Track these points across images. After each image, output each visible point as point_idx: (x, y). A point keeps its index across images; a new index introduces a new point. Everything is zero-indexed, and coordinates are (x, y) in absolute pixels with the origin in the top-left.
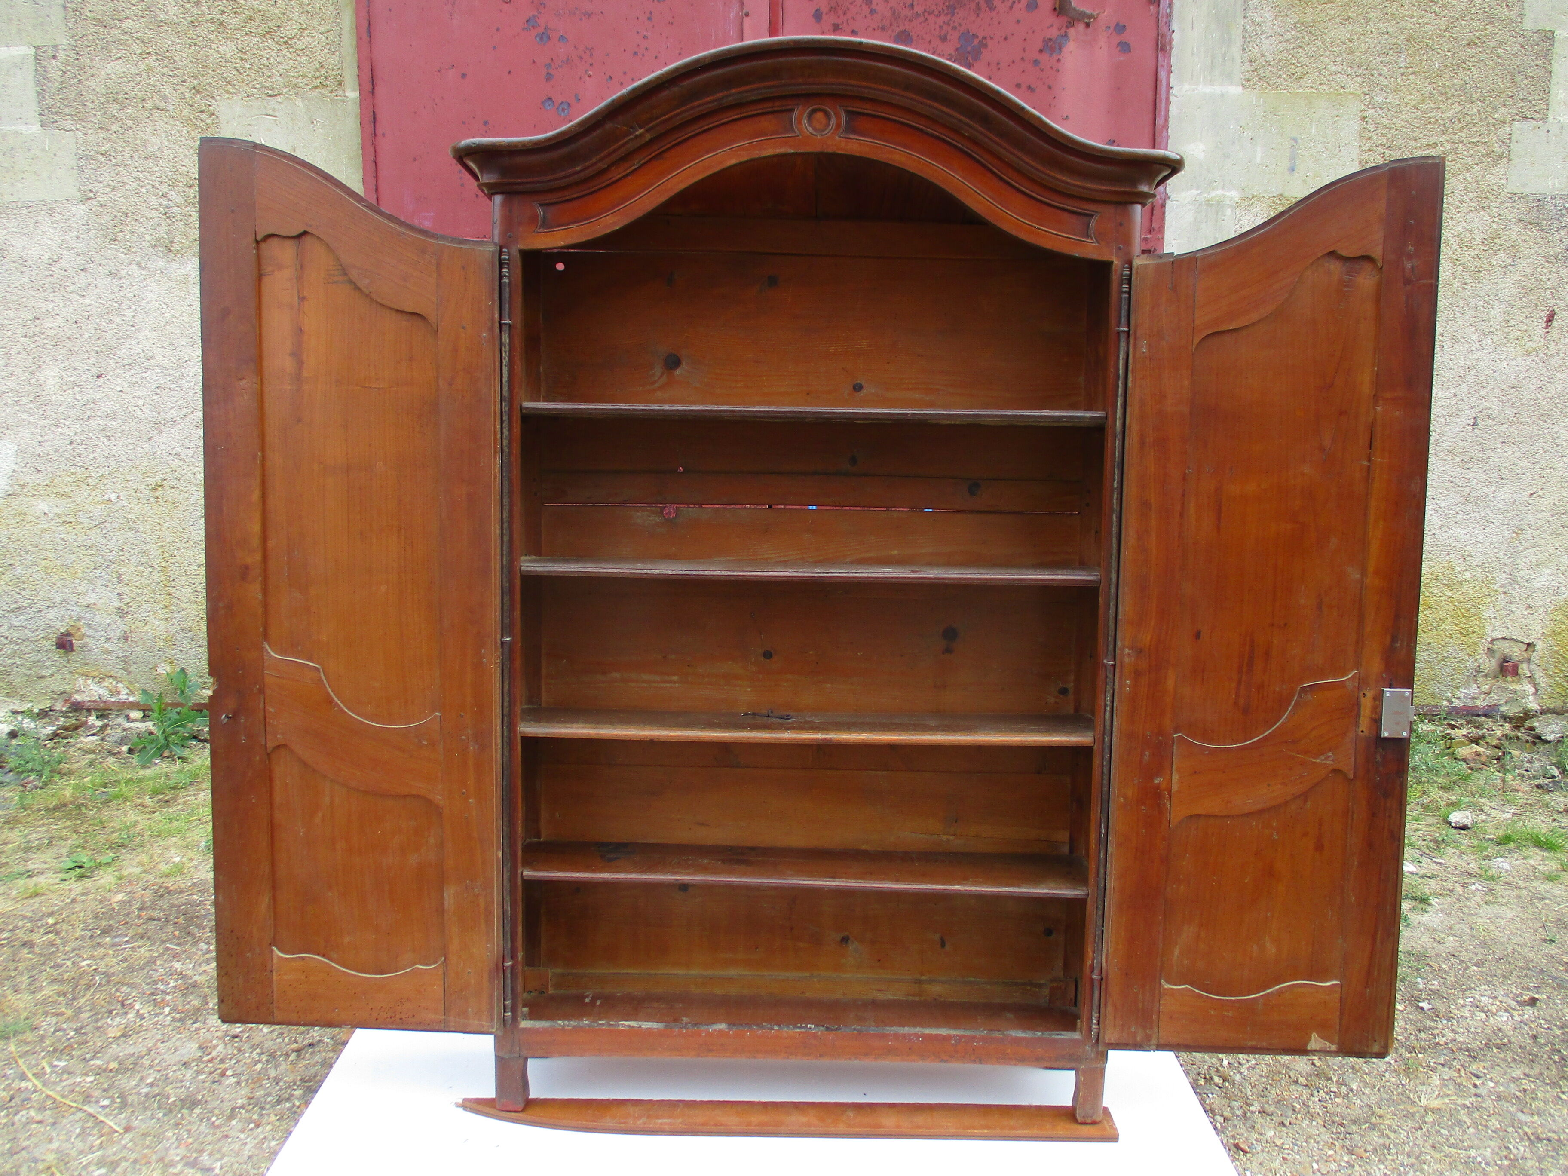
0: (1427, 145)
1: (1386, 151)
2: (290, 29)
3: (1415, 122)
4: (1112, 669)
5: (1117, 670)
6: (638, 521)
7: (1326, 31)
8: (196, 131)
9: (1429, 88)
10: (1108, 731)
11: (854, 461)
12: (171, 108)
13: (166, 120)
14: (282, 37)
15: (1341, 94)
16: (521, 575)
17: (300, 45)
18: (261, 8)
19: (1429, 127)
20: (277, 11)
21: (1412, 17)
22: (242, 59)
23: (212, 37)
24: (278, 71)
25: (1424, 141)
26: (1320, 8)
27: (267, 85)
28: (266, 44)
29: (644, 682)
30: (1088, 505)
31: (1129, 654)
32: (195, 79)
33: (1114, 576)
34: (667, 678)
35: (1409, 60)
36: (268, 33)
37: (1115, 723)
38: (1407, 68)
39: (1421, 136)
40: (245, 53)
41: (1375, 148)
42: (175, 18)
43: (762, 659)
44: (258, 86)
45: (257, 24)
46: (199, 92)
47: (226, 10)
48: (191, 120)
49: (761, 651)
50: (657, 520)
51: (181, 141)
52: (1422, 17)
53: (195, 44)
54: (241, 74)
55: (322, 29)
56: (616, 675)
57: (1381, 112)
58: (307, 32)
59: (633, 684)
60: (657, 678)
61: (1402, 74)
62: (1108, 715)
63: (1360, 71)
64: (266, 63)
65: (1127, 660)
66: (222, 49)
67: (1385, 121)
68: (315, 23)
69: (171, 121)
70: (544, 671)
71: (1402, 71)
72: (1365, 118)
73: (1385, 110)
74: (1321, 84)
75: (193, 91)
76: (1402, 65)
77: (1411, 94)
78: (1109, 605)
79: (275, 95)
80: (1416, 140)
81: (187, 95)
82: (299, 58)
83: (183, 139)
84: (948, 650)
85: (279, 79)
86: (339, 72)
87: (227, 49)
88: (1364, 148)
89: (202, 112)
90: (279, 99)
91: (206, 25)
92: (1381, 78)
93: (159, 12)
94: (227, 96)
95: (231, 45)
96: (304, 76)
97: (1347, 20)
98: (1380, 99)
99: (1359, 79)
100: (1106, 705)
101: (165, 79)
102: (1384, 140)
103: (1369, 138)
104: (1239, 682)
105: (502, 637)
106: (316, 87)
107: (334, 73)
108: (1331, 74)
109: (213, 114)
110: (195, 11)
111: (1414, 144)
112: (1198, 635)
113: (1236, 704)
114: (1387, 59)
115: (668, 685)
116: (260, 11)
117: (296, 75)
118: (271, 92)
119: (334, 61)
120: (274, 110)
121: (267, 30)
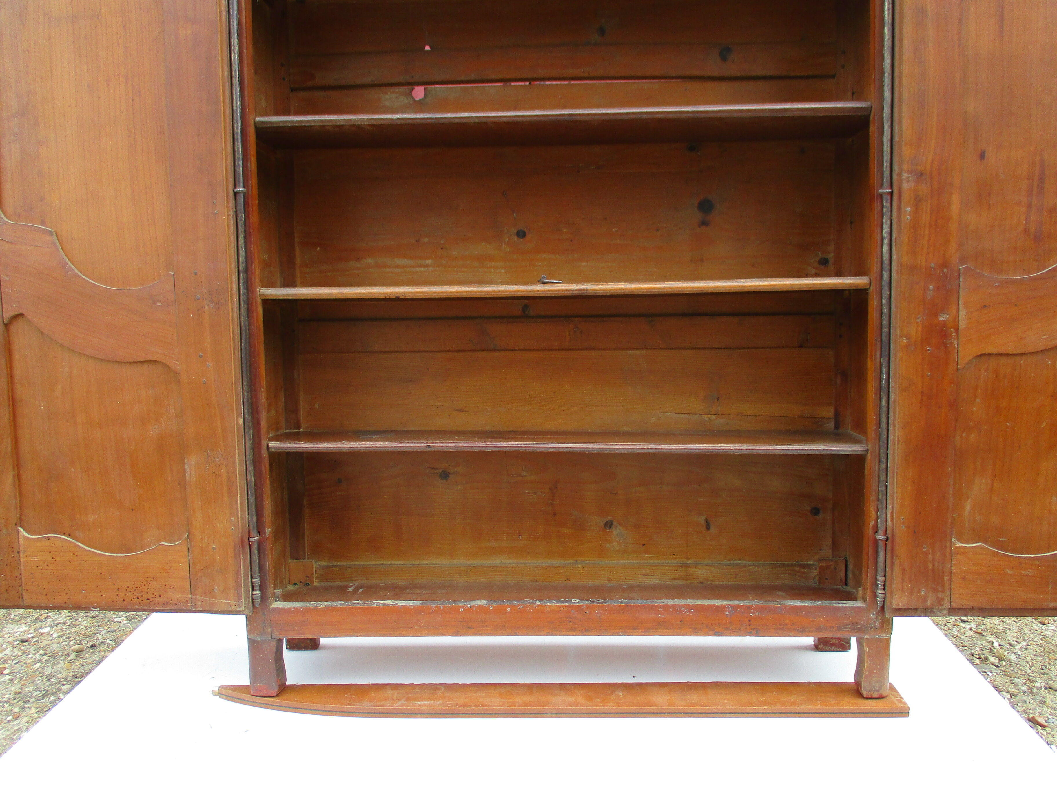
4: (889, 197)
5: (895, 198)
6: (387, 103)
10: (886, 266)
11: (602, 31)
16: (256, 127)
29: (398, 267)
30: (843, 66)
31: (908, 178)
33: (887, 94)
34: (420, 262)
37: (894, 257)
43: (516, 239)
49: (514, 231)
50: (406, 101)
56: (370, 261)
59: (387, 270)
60: (411, 262)
62: (885, 248)
65: (905, 186)
70: (298, 260)
78: (883, 127)
84: (704, 223)
100: (882, 239)
104: (1029, 206)
105: (235, 187)
112: (982, 156)
113: (1026, 231)
115: (422, 269)
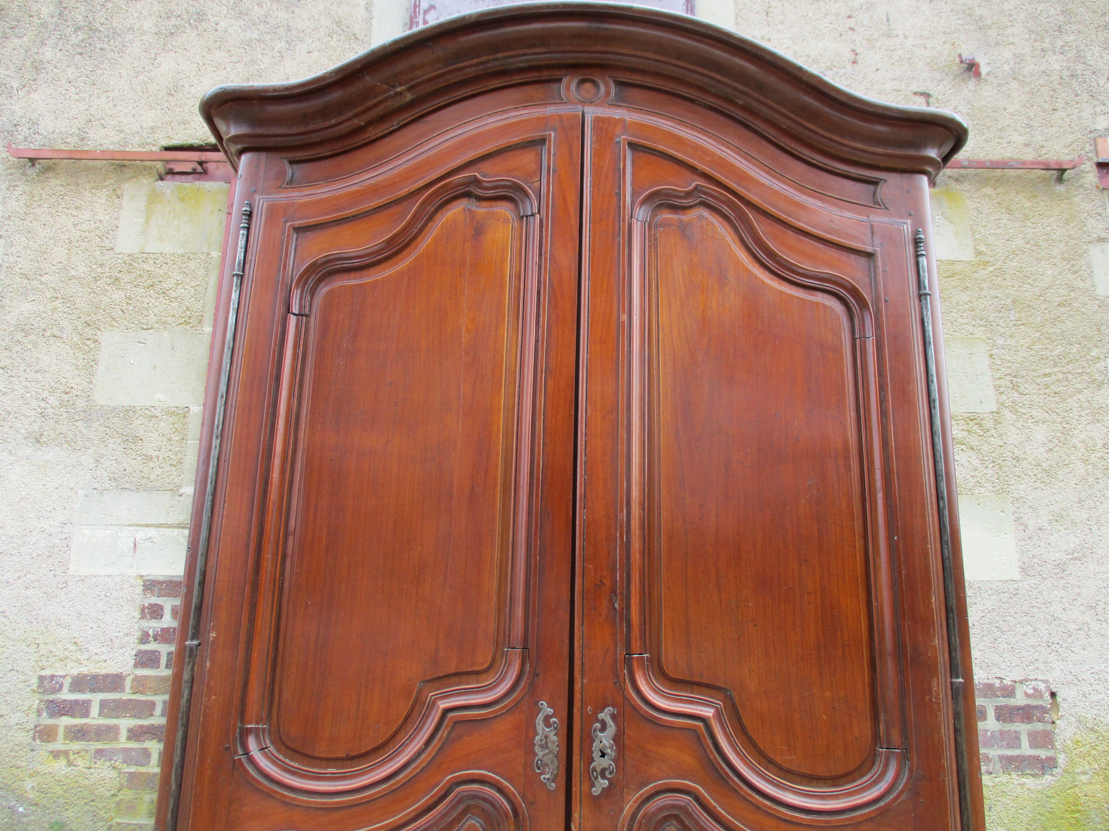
0: (1044, 374)
1: (1014, 379)
2: (168, 284)
3: (1031, 358)
7: (951, 295)
8: (81, 353)
9: (1037, 334)
12: (64, 336)
13: (59, 345)
14: (161, 289)
15: (970, 339)
17: (174, 294)
18: (149, 269)
19: (1043, 361)
20: (161, 272)
21: (1013, 286)
22: (128, 303)
23: (108, 288)
24: (153, 312)
25: (1041, 372)
26: (944, 280)
27: (143, 321)
28: (149, 293)
32: (89, 316)
35: (1017, 315)
36: (151, 286)
38: (1017, 321)
39: (1038, 368)
40: (131, 299)
41: (1004, 377)
42: (83, 274)
44: (136, 322)
45: (144, 280)
46: (89, 325)
47: (122, 270)
48: (78, 345)
51: (67, 360)
52: (1020, 286)
53: (94, 292)
54: (125, 313)
55: (193, 284)
57: (1003, 351)
58: (181, 286)
61: (1014, 325)
63: (982, 323)
64: (145, 306)
66: (114, 296)
67: (1007, 358)
68: (188, 280)
69: (63, 345)
71: (1014, 323)
72: (992, 355)
73: (1006, 350)
74: (954, 332)
75: (85, 325)
76: (1013, 319)
77: (1024, 339)
79: (148, 329)
80: (1034, 371)
81: (80, 327)
82: (171, 304)
83: (69, 358)
85: (153, 317)
86: (201, 314)
87: (118, 296)
88: (996, 377)
89: (88, 339)
90: (151, 331)
91: (105, 280)
92: (999, 327)
93: (71, 270)
94: (111, 328)
95: (122, 294)
96: (173, 316)
97: (965, 288)
98: (1001, 342)
99: (982, 328)
101: (65, 315)
102: (1009, 371)
103: (998, 370)
106: (181, 324)
107: (197, 314)
108: (961, 325)
109: (97, 341)
110: (99, 270)
111: (1034, 374)
114: (1001, 315)
116: (148, 271)
117: (167, 315)
118: (145, 327)
119: (198, 306)
120: (145, 339)
121: (151, 283)
